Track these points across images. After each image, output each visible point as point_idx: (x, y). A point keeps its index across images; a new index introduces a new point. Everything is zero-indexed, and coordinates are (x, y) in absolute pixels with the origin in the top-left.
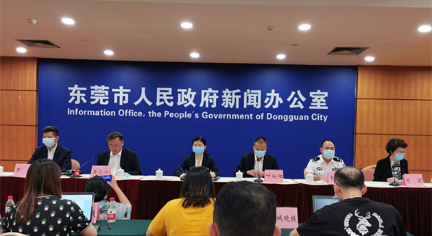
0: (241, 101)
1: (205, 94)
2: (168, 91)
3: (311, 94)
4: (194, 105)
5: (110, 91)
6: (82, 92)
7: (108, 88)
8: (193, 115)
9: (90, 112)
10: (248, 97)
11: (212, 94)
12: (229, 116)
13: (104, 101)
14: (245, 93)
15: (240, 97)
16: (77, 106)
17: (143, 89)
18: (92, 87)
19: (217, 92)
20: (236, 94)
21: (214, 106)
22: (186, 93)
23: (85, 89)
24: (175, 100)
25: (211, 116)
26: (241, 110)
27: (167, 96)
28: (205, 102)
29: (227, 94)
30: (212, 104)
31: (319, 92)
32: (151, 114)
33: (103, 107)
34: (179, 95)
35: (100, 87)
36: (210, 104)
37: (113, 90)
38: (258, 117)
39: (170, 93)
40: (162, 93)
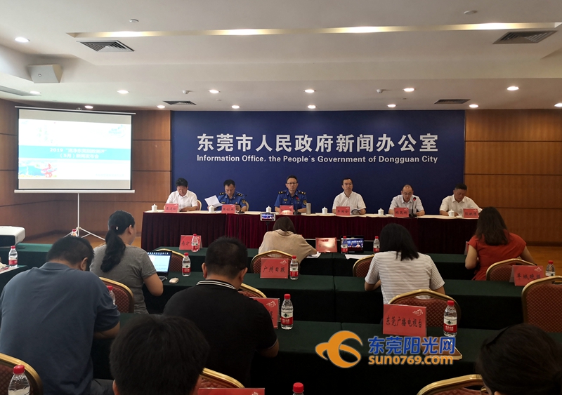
0: (355, 145)
1: (321, 139)
2: (286, 138)
3: (421, 137)
4: (310, 150)
5: (234, 138)
6: (209, 140)
7: (232, 136)
8: (310, 159)
9: (217, 158)
10: (360, 141)
11: (327, 140)
12: (343, 159)
13: (229, 147)
14: (358, 138)
15: (353, 141)
16: (205, 153)
17: (264, 136)
18: (218, 136)
19: (332, 137)
20: (350, 139)
21: (329, 150)
22: (303, 139)
23: (212, 137)
24: (293, 146)
25: (326, 160)
26: (355, 154)
27: (286, 142)
28: (320, 147)
29: (341, 139)
30: (327, 148)
31: (429, 135)
32: (272, 159)
33: (228, 153)
34: (297, 141)
35: (225, 136)
36: (325, 149)
37: (237, 138)
38: (371, 160)
39: (288, 139)
40: (281, 140)
